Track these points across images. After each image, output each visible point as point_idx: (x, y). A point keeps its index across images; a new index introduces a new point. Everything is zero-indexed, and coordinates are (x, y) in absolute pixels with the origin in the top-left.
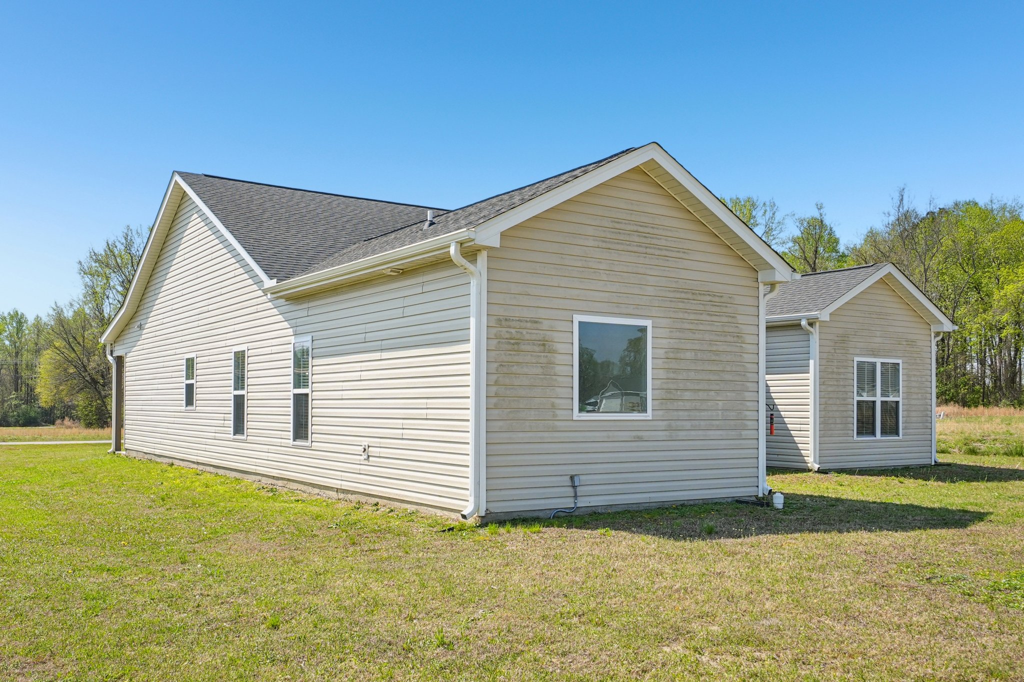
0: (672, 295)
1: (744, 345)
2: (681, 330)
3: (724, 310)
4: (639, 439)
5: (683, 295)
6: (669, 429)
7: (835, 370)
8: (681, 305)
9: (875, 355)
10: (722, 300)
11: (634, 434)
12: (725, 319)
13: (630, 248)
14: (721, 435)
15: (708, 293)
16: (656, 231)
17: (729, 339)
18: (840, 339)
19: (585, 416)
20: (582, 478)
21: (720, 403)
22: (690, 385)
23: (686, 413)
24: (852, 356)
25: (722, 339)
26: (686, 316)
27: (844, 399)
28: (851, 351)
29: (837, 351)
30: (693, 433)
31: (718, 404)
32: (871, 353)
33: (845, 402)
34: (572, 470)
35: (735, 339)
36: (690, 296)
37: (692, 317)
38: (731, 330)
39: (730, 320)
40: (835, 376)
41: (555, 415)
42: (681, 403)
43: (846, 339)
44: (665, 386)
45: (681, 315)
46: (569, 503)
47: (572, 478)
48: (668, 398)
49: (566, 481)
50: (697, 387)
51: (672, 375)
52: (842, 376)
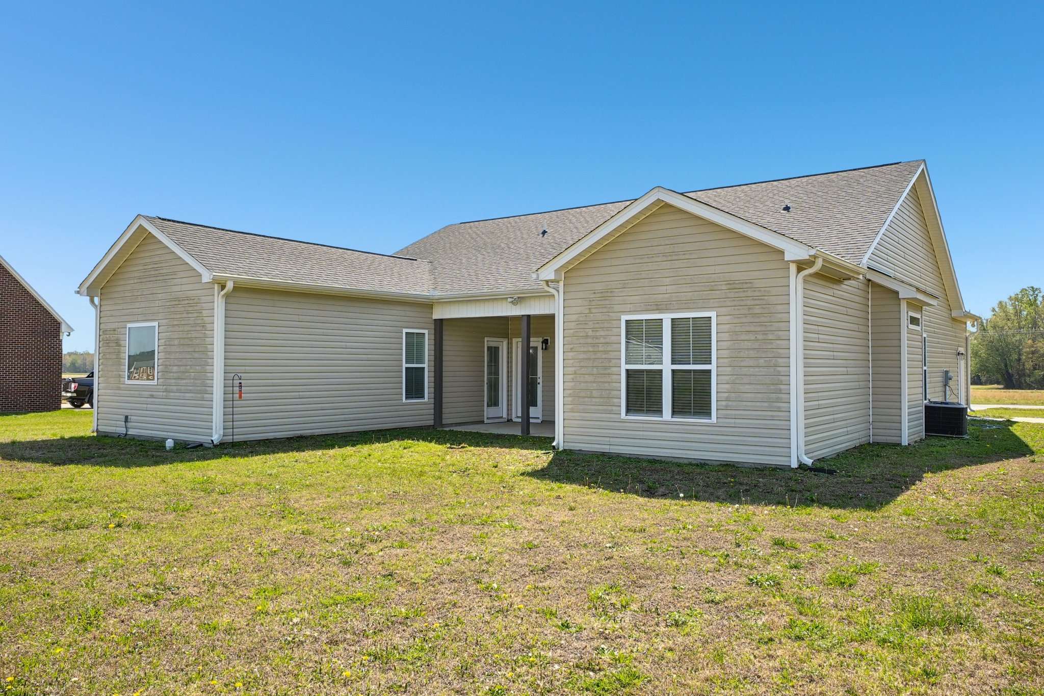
0: (168, 304)
1: (206, 332)
2: (173, 326)
3: (195, 308)
4: (152, 396)
5: (174, 303)
6: (166, 391)
7: (590, 333)
8: (172, 310)
9: (659, 310)
10: (195, 301)
11: (150, 393)
12: (195, 315)
13: (151, 279)
14: (192, 397)
15: (188, 298)
16: (161, 265)
17: (198, 328)
18: (597, 295)
19: (130, 382)
20: (132, 417)
21: (193, 374)
22: (176, 362)
23: (174, 381)
24: (619, 314)
25: (194, 329)
26: (175, 316)
27: (606, 368)
28: (617, 308)
29: (593, 311)
30: (178, 394)
31: (191, 375)
32: (655, 307)
33: (606, 372)
34: (127, 412)
35: (201, 328)
36: (177, 303)
37: (178, 316)
38: (199, 322)
39: (198, 315)
40: (589, 341)
41: (120, 381)
42: (172, 374)
43: (609, 294)
44: (164, 363)
45: (173, 316)
46: (123, 431)
47: (127, 417)
48: (165, 372)
49: (123, 418)
50: (180, 364)
51: (168, 356)
52: (602, 340)
